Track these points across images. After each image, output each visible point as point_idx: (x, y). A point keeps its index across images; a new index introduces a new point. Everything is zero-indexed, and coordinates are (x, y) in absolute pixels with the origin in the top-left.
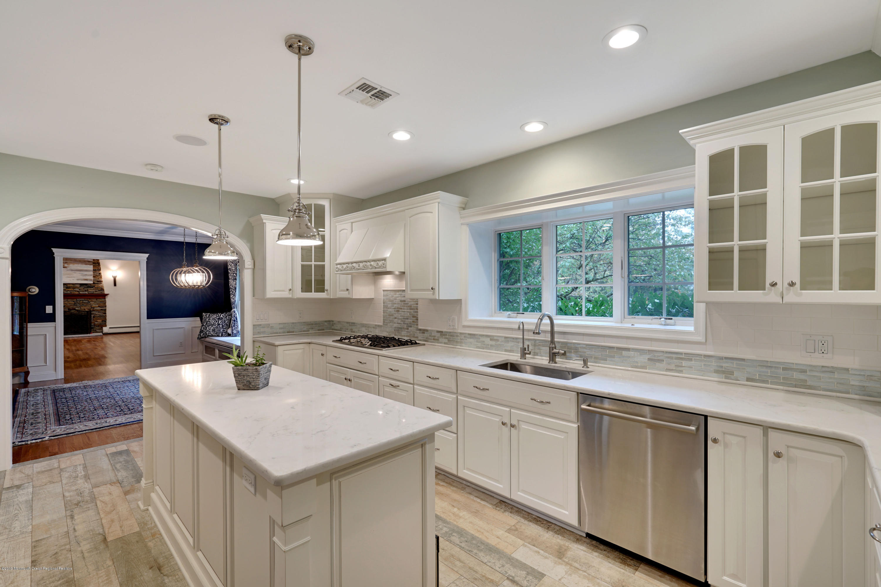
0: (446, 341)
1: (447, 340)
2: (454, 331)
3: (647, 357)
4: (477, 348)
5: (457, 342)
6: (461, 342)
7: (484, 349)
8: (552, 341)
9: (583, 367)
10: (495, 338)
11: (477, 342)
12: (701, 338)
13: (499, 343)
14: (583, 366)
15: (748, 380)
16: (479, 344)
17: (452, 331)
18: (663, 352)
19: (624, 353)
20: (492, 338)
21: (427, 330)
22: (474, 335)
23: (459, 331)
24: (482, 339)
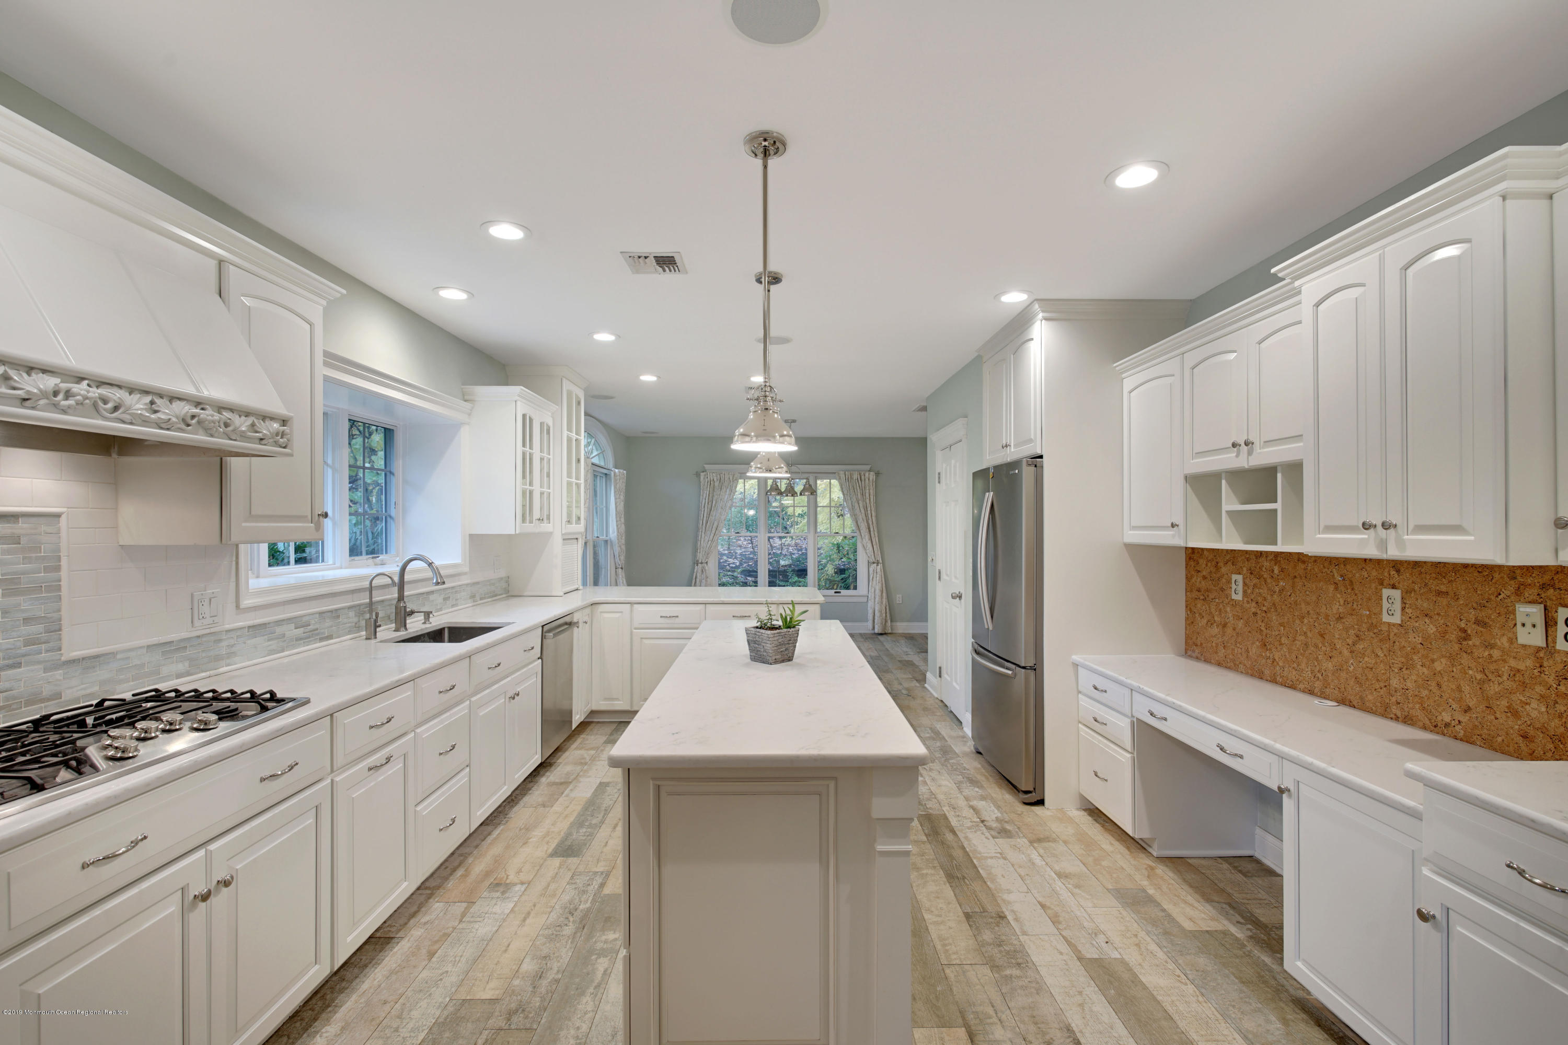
0: (182, 667)
1: (187, 664)
2: (212, 630)
3: (443, 596)
4: (269, 655)
5: (218, 658)
6: (231, 655)
7: (283, 651)
8: (401, 598)
9: (424, 623)
10: (305, 619)
11: (269, 640)
12: (466, 569)
13: (311, 627)
14: (423, 621)
15: (481, 599)
16: (274, 644)
17: (208, 631)
18: (449, 588)
19: (432, 597)
20: (297, 622)
21: (113, 654)
22: (263, 626)
23: (227, 627)
24: (279, 630)
